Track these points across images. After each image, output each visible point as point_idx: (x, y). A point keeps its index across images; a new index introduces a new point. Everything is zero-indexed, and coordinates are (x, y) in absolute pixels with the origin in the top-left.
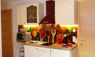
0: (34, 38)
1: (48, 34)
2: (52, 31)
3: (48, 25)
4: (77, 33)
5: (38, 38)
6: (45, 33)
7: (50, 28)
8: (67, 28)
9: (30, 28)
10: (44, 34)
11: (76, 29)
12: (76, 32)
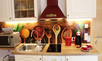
0: (25, 40)
1: (48, 33)
2: (55, 28)
3: (48, 20)
4: (91, 29)
5: (32, 39)
6: (43, 31)
7: (51, 24)
8: (77, 23)
9: (17, 25)
10: (41, 33)
11: (89, 24)
12: (89, 28)
